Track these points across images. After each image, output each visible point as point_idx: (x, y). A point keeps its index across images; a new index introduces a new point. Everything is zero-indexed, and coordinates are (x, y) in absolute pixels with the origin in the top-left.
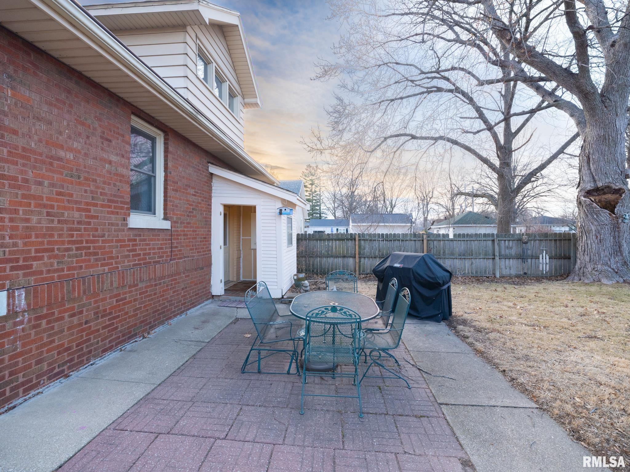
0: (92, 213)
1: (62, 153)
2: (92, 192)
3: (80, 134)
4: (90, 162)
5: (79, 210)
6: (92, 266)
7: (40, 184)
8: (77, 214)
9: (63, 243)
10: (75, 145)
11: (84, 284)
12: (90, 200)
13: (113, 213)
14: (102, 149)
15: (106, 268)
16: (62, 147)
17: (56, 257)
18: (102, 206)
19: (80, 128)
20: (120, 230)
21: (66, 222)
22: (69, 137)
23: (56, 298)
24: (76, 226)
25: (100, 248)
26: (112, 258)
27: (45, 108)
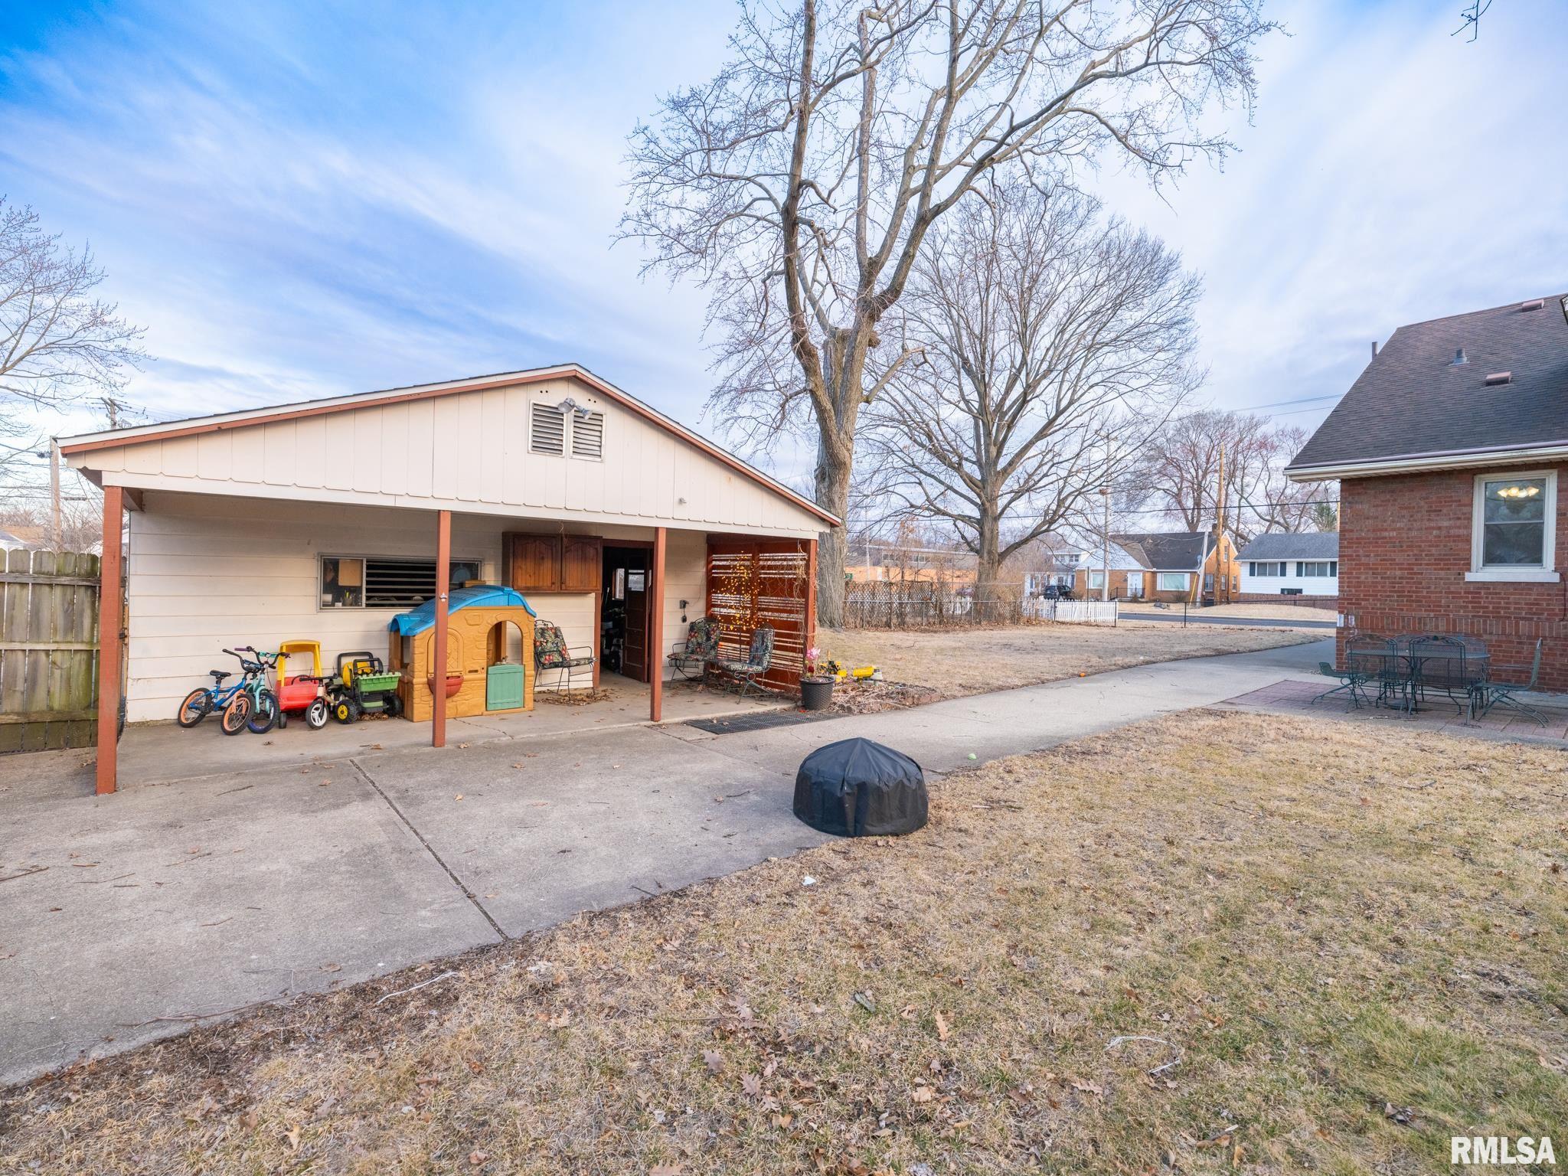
0: (1415, 570)
1: (1386, 534)
2: (1415, 555)
3: (1403, 516)
4: (1414, 533)
5: (1400, 569)
6: (1414, 610)
7: (1368, 556)
8: (1398, 573)
9: (1385, 591)
10: (1398, 525)
11: (1403, 621)
12: (1414, 561)
13: (1442, 569)
14: (1429, 520)
15: (1432, 614)
16: (1386, 530)
17: (1379, 600)
18: (1427, 564)
19: (1404, 512)
20: (1451, 584)
21: (1388, 578)
22: (1393, 521)
23: (1377, 625)
24: (1397, 580)
25: (1424, 597)
26: (1441, 606)
27: (1373, 509)
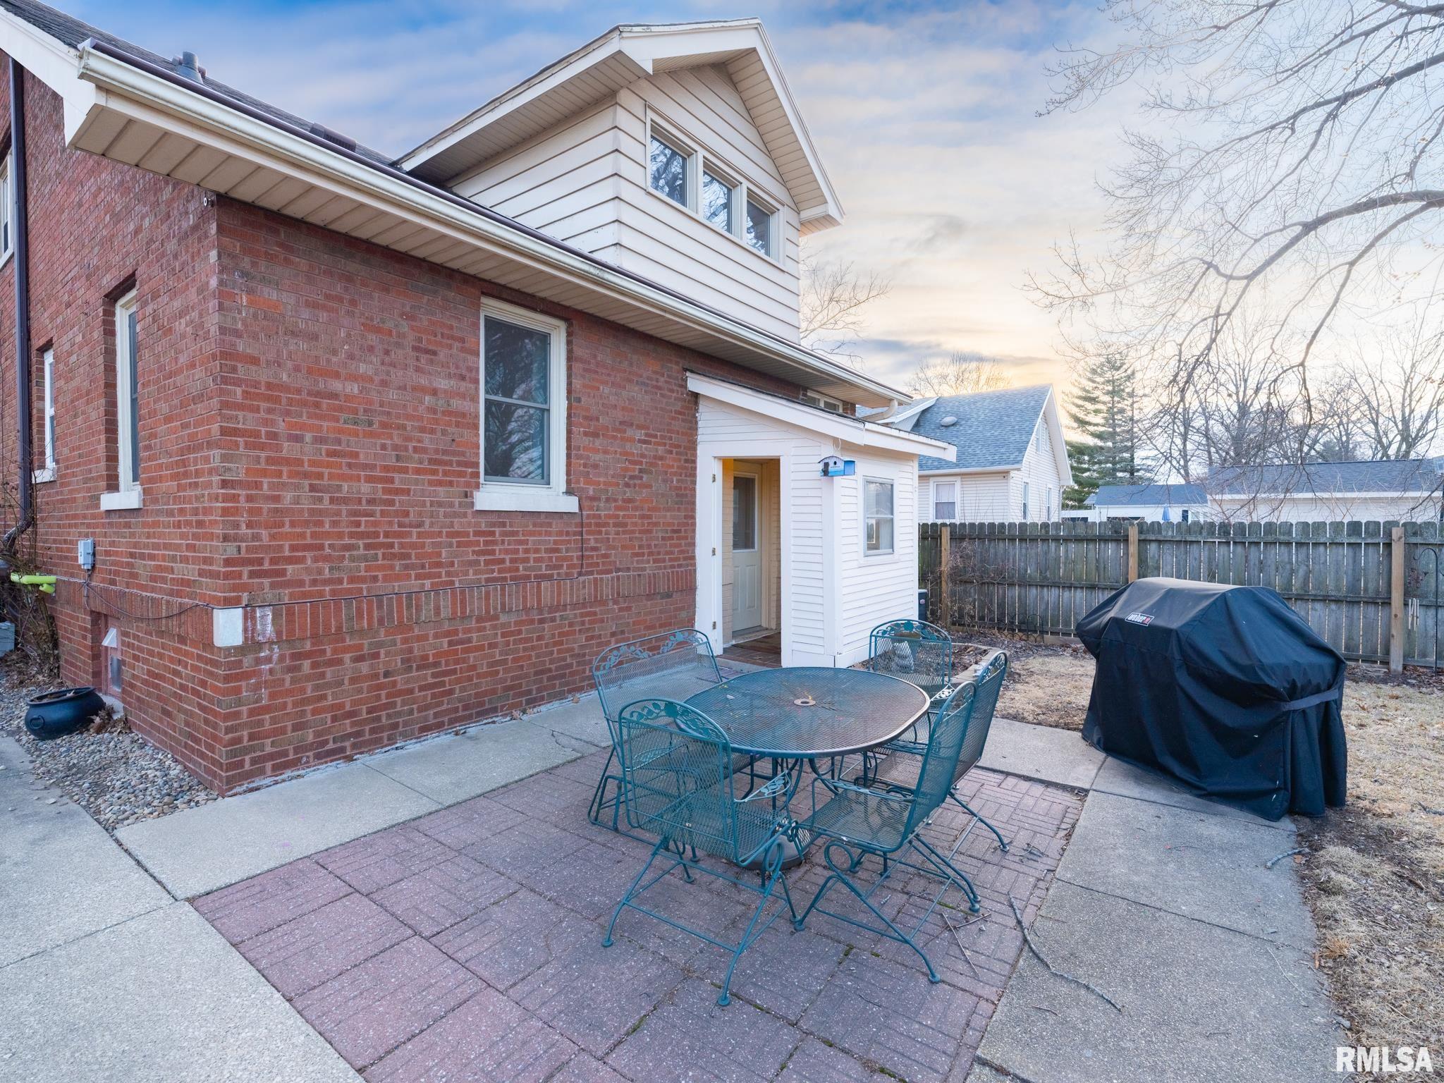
0: (397, 485)
1: (336, 386)
2: (396, 448)
3: (371, 349)
4: (392, 395)
5: (370, 479)
6: (398, 578)
7: (298, 439)
8: (365, 488)
9: (340, 535)
10: (363, 368)
11: (380, 606)
12: (392, 462)
13: (440, 483)
14: (418, 369)
15: (428, 583)
16: (337, 375)
17: (327, 558)
18: (418, 471)
19: (372, 338)
20: (455, 515)
21: (345, 501)
22: (351, 357)
23: (327, 626)
24: (364, 507)
25: (413, 546)
26: (439, 565)
27: (306, 314)
